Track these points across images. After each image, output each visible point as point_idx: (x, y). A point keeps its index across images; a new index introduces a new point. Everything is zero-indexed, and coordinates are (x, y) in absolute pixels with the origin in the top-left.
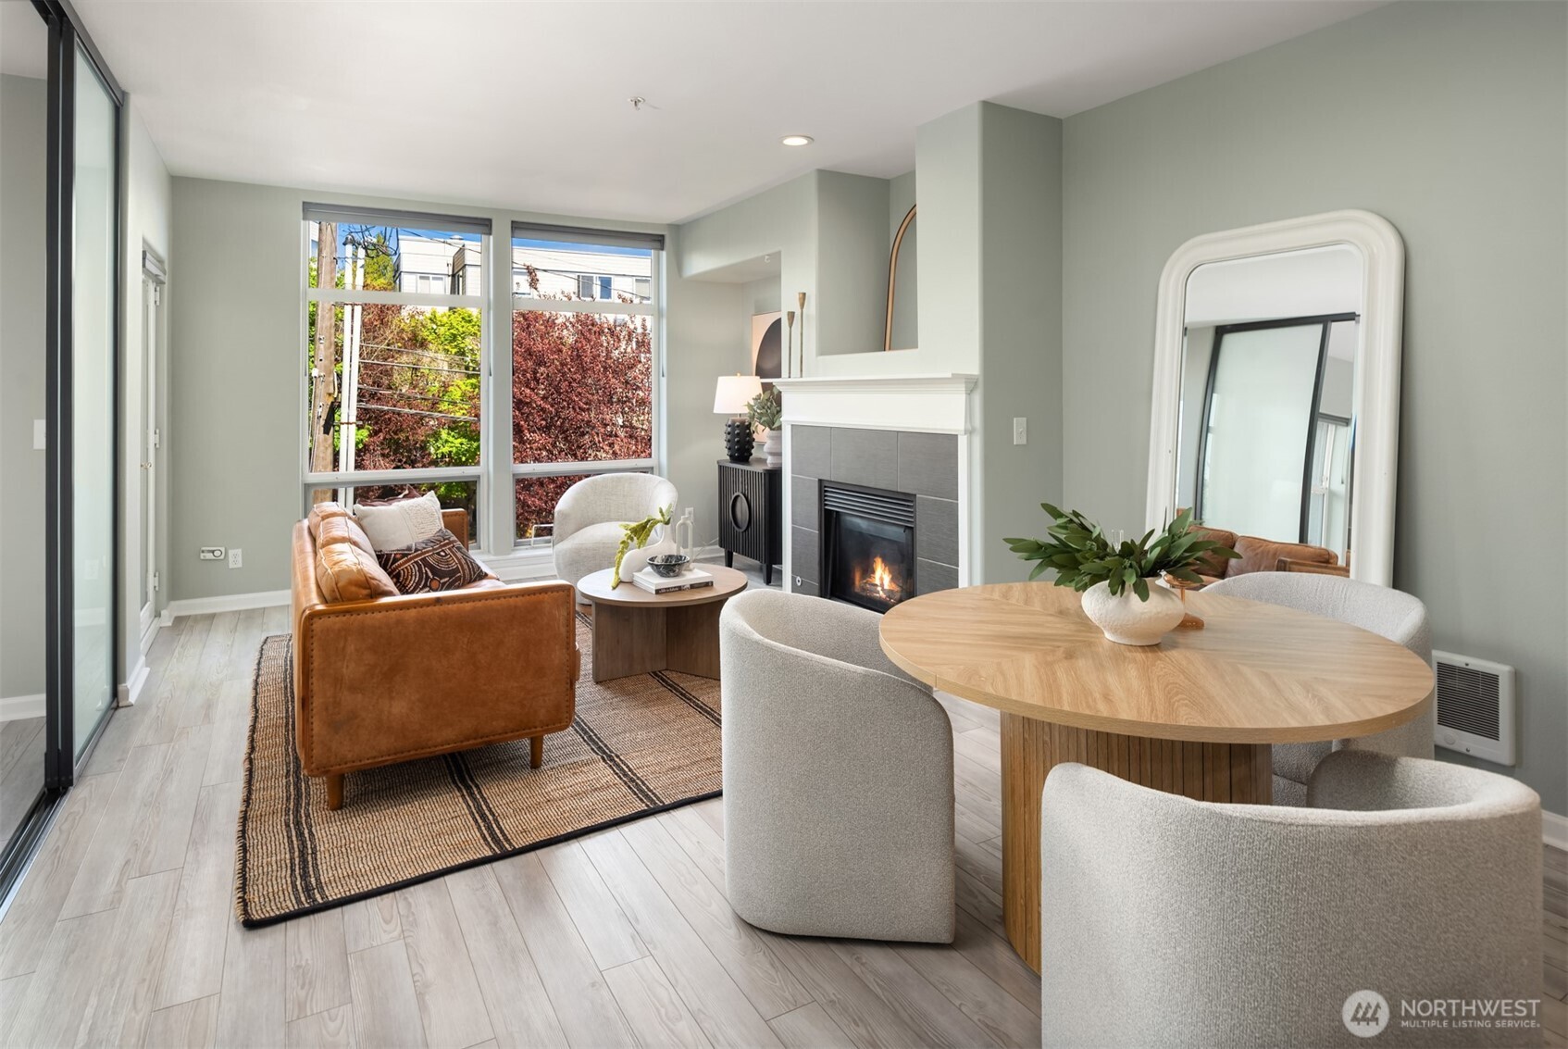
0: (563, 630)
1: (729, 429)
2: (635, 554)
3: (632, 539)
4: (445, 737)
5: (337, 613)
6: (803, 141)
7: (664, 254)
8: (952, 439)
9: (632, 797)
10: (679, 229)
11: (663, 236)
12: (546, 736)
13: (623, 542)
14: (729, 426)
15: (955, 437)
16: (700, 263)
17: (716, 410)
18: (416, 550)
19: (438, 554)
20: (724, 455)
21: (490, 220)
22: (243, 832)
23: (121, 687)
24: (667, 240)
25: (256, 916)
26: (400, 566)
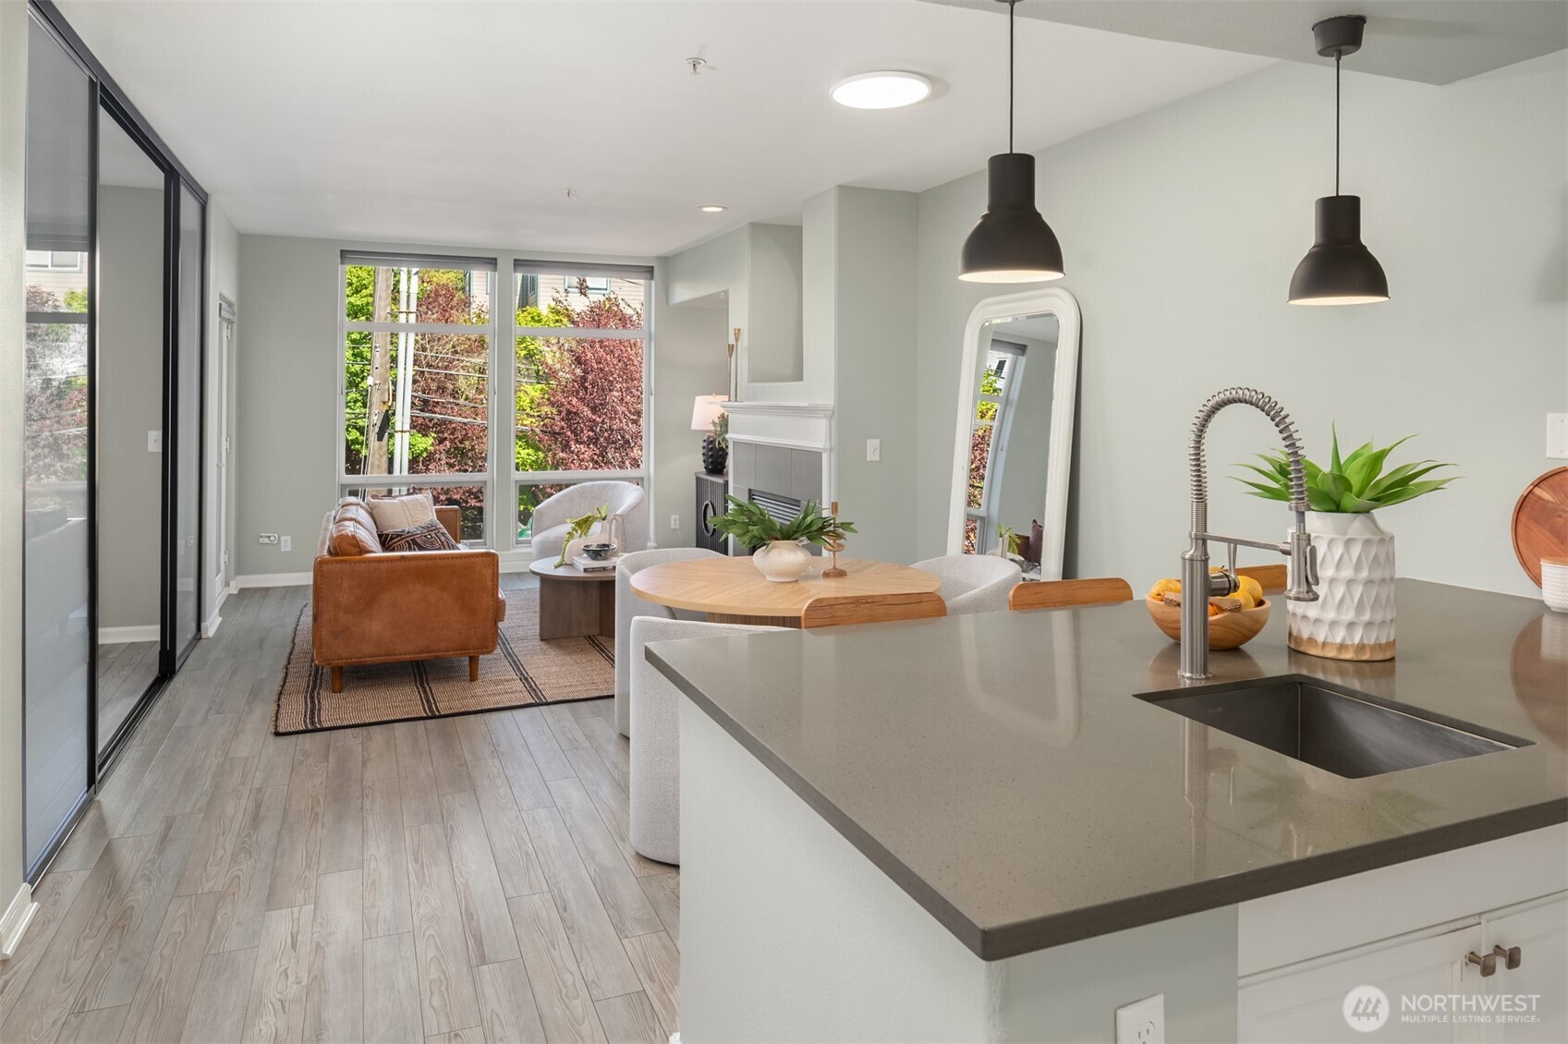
0: (489, 583)
1: (705, 444)
2: (578, 542)
3: (576, 531)
4: (406, 650)
5: (337, 562)
6: (720, 209)
7: (653, 283)
8: (817, 455)
9: (526, 694)
10: (666, 260)
11: (652, 267)
12: (481, 656)
13: (569, 533)
14: (704, 441)
15: (820, 454)
16: (683, 293)
17: (694, 427)
18: (408, 533)
19: (426, 536)
20: (701, 467)
21: (495, 259)
22: (279, 699)
23: (203, 625)
24: (656, 272)
25: (281, 730)
26: (395, 543)
